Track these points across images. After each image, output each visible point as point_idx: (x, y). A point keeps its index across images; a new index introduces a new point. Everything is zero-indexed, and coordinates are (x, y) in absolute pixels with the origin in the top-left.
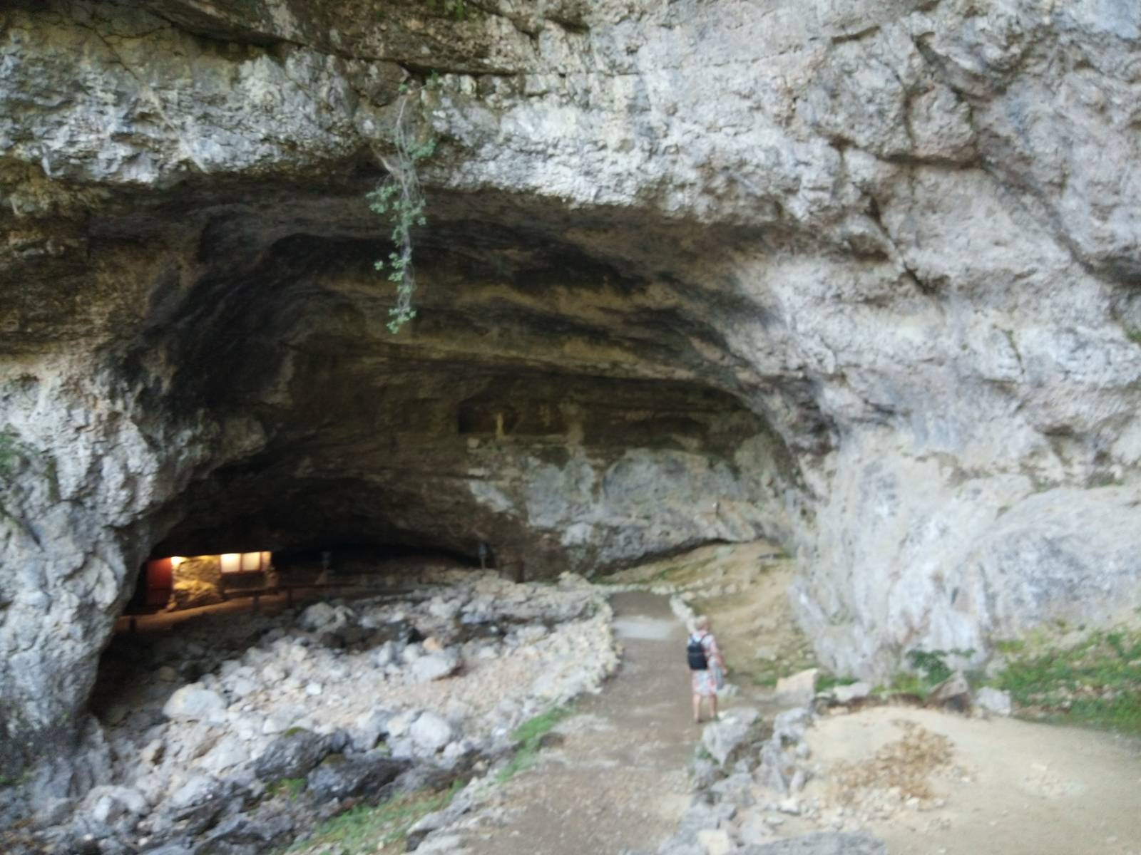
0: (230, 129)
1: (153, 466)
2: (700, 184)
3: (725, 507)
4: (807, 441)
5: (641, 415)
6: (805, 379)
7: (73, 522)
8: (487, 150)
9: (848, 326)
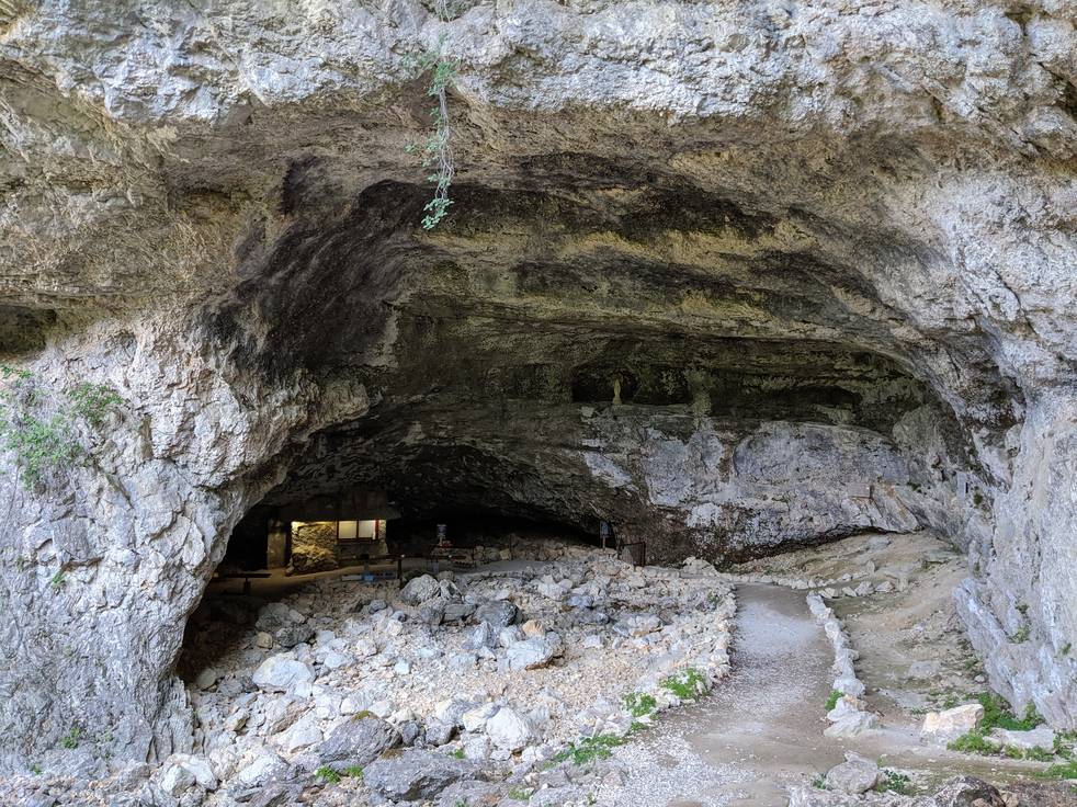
0: (289, 55)
1: (243, 427)
2: (832, 82)
3: (880, 491)
4: (981, 413)
5: (780, 384)
6: (978, 331)
7: (164, 480)
8: (571, 60)
9: (1035, 258)
